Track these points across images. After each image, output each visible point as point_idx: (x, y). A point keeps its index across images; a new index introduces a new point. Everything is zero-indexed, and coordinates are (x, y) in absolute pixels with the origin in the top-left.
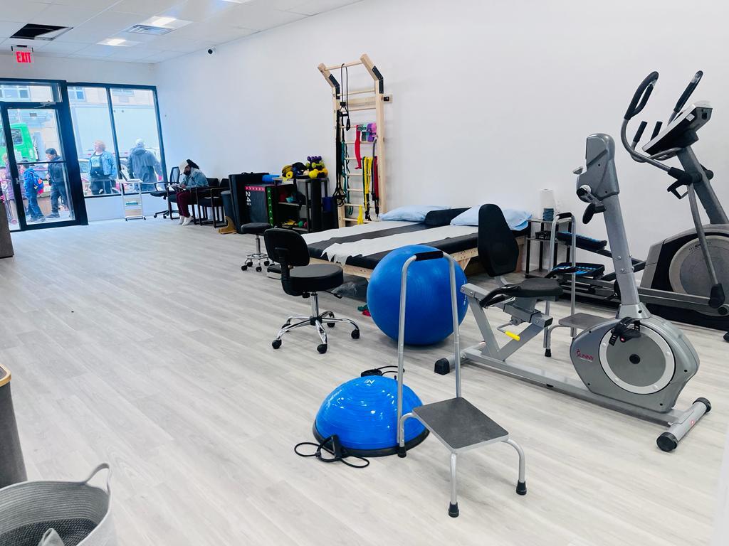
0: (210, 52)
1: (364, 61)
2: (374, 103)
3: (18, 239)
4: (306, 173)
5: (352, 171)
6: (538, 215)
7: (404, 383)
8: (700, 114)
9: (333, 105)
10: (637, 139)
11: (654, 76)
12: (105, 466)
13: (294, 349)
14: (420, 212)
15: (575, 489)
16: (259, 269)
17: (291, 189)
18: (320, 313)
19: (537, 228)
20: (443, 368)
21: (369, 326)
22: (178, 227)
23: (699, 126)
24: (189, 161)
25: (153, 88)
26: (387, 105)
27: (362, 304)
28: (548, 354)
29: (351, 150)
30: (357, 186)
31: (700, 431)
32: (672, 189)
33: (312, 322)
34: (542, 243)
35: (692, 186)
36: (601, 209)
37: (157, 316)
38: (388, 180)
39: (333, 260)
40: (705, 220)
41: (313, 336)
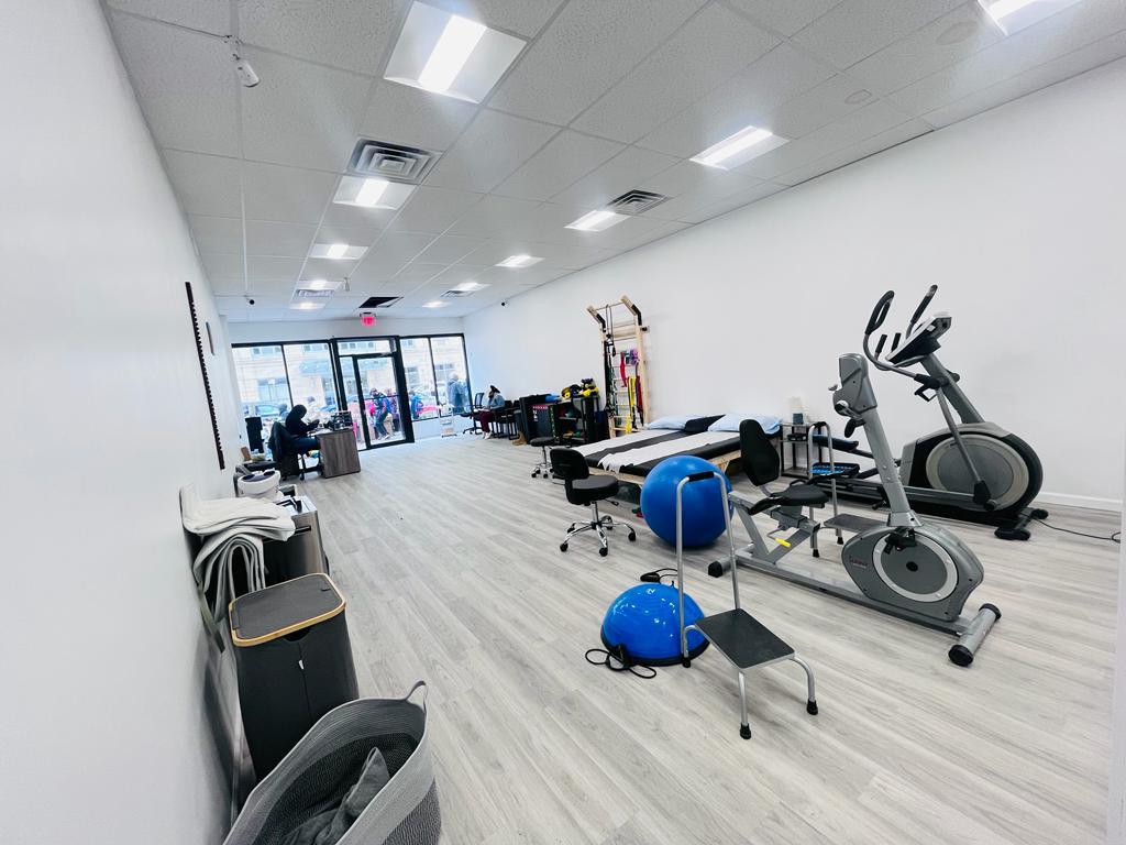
0: (503, 304)
1: (624, 301)
2: (634, 333)
3: (364, 457)
4: (581, 392)
5: (619, 388)
6: (789, 420)
7: (685, 591)
8: (940, 325)
9: (601, 337)
10: (879, 350)
11: (890, 295)
12: (422, 683)
13: (580, 552)
14: (680, 421)
15: (869, 709)
16: (546, 476)
17: (569, 406)
18: (600, 519)
19: (788, 431)
20: (716, 571)
21: (642, 527)
22: (482, 441)
23: (940, 335)
24: (492, 387)
25: (462, 335)
26: (646, 334)
27: (636, 507)
28: (816, 554)
29: (617, 372)
30: (624, 401)
31: (994, 642)
32: (919, 392)
33: (593, 526)
34: (794, 445)
35: (940, 389)
36: (862, 423)
37: (467, 522)
38: (649, 395)
39: (608, 469)
40: (957, 419)
41: (595, 538)
